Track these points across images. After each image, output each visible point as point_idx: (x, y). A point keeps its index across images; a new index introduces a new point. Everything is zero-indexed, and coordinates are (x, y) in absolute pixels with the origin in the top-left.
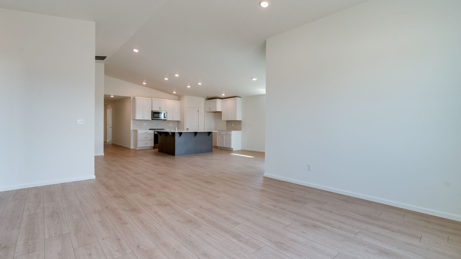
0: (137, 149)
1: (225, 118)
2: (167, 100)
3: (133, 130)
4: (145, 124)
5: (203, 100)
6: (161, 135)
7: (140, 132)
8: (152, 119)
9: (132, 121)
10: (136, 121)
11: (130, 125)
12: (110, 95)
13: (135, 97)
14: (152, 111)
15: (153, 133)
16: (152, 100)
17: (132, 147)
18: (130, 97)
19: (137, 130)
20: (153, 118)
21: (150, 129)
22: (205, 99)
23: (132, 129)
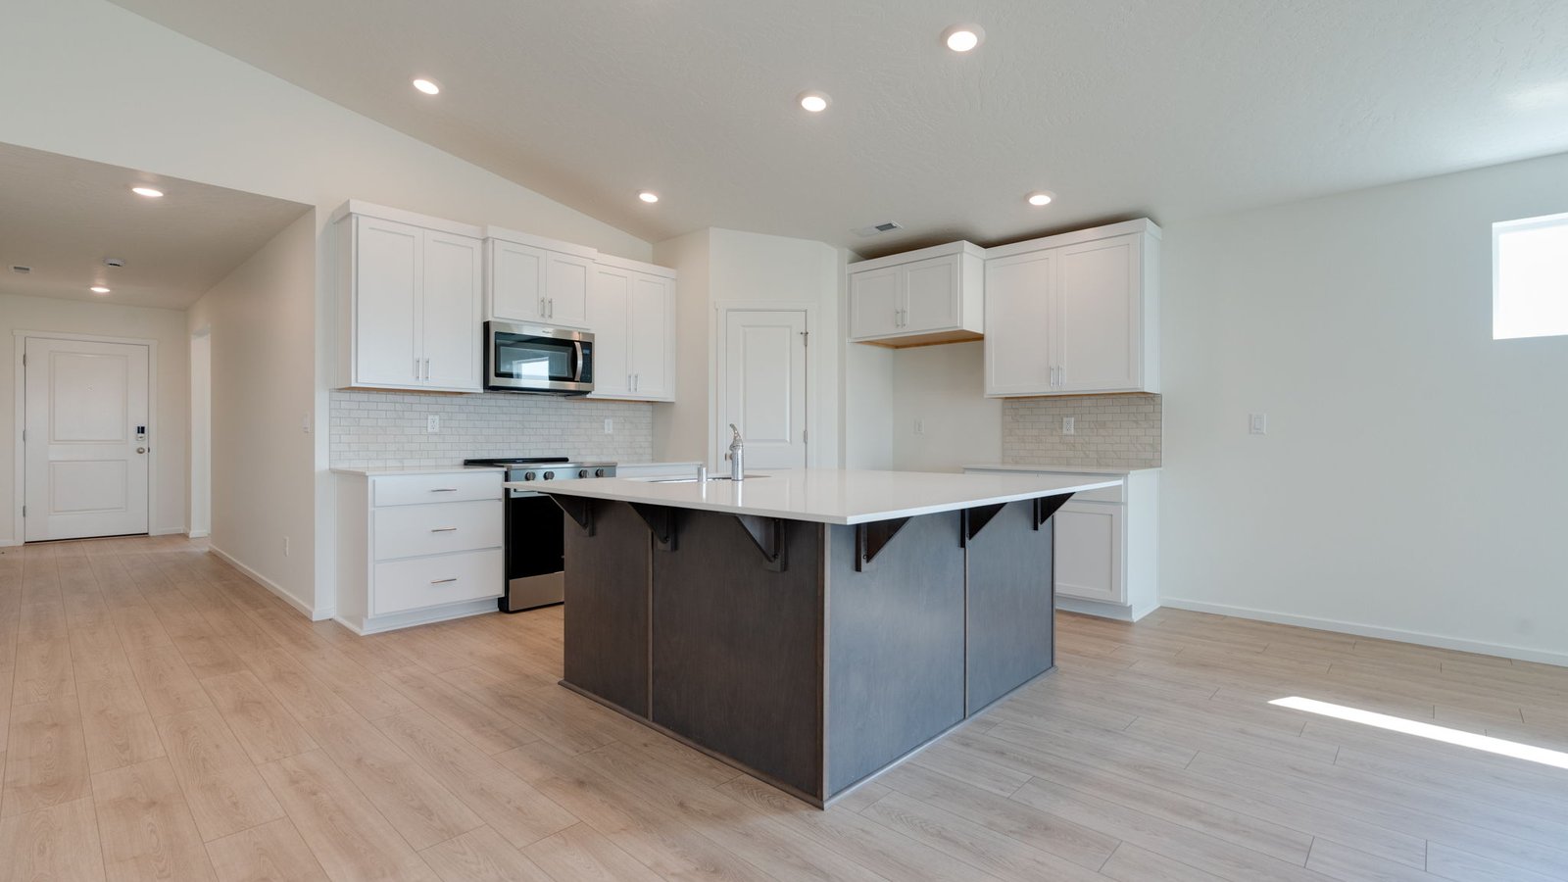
0: (366, 630)
1: (1005, 375)
2: (593, 252)
3: (334, 472)
4: (434, 423)
5: (831, 260)
6: (601, 526)
7: (386, 485)
8: (487, 387)
9: (322, 400)
10: (364, 397)
11: (309, 434)
12: (132, 177)
13: (348, 202)
14: (486, 326)
15: (501, 494)
16: (485, 240)
17: (325, 604)
18: (307, 210)
19: (362, 477)
20: (495, 381)
21: (469, 463)
22: (848, 254)
23: (322, 462)
